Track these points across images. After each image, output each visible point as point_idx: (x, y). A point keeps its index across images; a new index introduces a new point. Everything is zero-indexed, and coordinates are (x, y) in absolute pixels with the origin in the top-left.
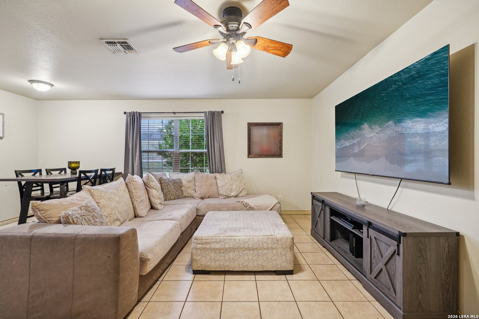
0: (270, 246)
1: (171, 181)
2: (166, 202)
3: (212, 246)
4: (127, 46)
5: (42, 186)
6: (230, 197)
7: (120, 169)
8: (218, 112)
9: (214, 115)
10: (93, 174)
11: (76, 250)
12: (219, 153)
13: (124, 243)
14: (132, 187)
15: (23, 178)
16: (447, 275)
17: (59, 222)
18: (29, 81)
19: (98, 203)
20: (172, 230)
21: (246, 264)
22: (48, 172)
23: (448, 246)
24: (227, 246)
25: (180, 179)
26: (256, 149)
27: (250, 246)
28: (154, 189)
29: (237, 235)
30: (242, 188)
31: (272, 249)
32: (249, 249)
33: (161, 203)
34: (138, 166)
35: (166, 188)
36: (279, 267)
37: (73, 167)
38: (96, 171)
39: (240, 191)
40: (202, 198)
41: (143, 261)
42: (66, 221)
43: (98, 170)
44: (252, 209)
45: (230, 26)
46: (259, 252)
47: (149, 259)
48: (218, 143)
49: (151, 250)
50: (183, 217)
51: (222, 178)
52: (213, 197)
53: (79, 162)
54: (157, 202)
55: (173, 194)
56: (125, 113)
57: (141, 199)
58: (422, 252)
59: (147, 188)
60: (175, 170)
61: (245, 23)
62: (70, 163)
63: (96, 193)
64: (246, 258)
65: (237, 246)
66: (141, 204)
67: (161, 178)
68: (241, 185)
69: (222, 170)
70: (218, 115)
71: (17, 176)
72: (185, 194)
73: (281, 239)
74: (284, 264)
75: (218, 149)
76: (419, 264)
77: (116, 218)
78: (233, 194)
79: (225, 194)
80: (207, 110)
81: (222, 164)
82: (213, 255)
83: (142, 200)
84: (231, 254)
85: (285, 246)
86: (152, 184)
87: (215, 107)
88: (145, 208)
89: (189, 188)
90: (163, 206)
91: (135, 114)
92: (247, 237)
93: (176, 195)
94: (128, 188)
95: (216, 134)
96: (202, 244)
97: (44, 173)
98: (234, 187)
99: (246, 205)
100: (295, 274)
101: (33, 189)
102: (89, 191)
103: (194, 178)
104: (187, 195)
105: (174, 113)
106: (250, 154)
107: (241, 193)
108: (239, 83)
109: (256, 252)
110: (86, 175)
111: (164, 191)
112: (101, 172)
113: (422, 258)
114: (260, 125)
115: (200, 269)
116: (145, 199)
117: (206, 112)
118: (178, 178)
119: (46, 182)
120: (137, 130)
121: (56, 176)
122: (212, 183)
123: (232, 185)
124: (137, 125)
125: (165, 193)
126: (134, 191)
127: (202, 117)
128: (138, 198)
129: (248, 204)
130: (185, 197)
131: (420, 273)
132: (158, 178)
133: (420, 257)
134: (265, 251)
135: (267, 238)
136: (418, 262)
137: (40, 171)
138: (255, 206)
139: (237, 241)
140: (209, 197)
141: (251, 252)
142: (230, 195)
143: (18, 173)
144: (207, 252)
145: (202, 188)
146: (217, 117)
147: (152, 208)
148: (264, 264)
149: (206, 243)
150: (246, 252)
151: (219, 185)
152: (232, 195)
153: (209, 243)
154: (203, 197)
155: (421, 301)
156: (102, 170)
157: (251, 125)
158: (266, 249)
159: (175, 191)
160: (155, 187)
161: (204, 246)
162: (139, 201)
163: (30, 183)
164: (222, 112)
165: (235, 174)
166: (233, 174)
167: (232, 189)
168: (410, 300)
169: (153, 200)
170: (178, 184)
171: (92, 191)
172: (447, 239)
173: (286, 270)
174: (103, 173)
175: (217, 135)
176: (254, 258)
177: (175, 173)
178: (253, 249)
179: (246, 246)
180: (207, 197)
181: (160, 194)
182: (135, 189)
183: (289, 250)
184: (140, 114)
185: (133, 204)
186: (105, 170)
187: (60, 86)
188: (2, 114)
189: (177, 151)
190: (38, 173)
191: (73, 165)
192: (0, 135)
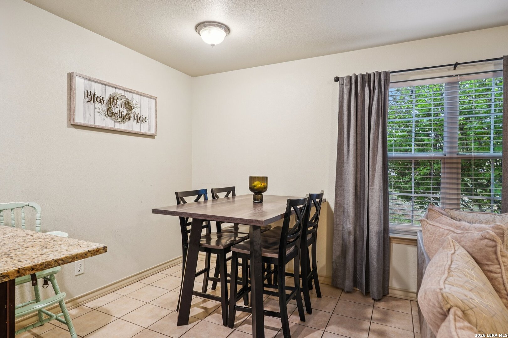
22: (215, 194)
37: (259, 187)
53: (267, 178)
56: (337, 79)
62: (252, 179)
71: (179, 204)
137: (205, 192)
143: (180, 198)
156: (310, 197)
188: (155, 98)
189: (455, 156)
190: (203, 196)
191: (258, 184)
192: (152, 132)
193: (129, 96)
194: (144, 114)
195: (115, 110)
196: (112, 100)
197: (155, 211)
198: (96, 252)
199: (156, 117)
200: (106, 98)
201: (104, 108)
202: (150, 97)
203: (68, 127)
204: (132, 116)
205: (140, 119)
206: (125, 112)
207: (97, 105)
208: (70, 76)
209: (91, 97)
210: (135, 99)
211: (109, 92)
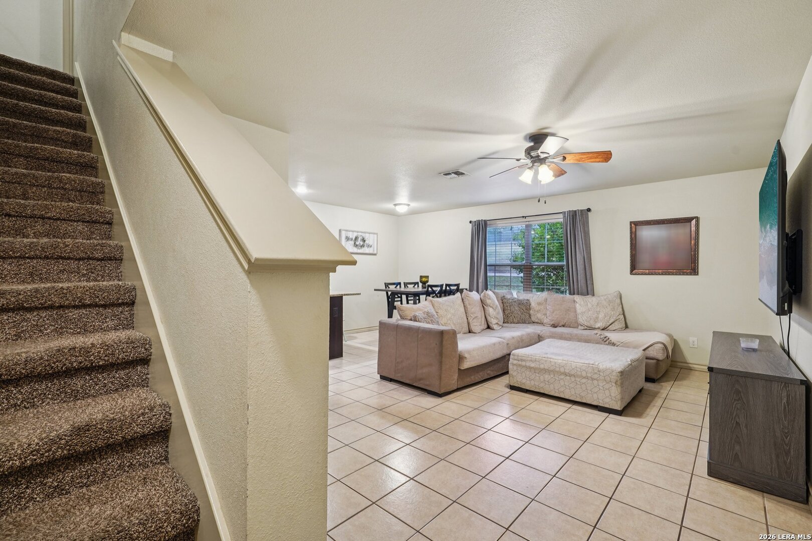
0: (589, 375)
1: (515, 302)
2: (506, 325)
3: (528, 364)
4: (458, 173)
5: (401, 297)
6: (594, 329)
7: (465, 284)
8: (582, 211)
9: (576, 215)
10: (439, 289)
11: (419, 336)
12: (583, 266)
13: (446, 337)
14: (467, 303)
15: (390, 289)
16: (786, 433)
17: (411, 320)
18: (394, 205)
19: (437, 313)
20: (494, 344)
21: (562, 389)
22: (406, 284)
23: (788, 396)
24: (542, 366)
25: (528, 300)
26: (644, 259)
27: (567, 371)
28: (491, 307)
29: (554, 357)
30: (615, 318)
31: (593, 379)
32: (565, 374)
33: (497, 324)
34: (482, 282)
35: (509, 308)
36: (600, 401)
37: (424, 280)
38: (442, 286)
39: (611, 322)
40: (554, 326)
41: (461, 358)
42: (415, 319)
43: (443, 285)
44: (614, 344)
45: (532, 154)
46: (576, 379)
47: (466, 357)
48: (581, 253)
49: (469, 352)
50: (513, 338)
51: (582, 303)
52: (570, 327)
53: (428, 276)
54: (493, 322)
55: (517, 317)
56: (471, 222)
57: (476, 315)
58: (741, 395)
59: (484, 305)
60: (525, 289)
61: (541, 153)
62: (421, 277)
63: (436, 305)
64: (562, 383)
65: (552, 368)
66: (475, 320)
67: (504, 297)
68: (614, 314)
69: (588, 290)
70: (582, 215)
71: (386, 288)
72: (533, 319)
73: (604, 371)
74: (607, 400)
75: (582, 262)
76: (736, 409)
78: (598, 325)
79: (586, 325)
80: (566, 210)
81: (588, 283)
82: (528, 373)
83: (476, 317)
84: (546, 376)
85: (609, 379)
86: (488, 302)
87: (577, 204)
88: (480, 325)
89: (538, 311)
90: (501, 327)
91: (481, 223)
92: (564, 362)
93: (520, 319)
94: (463, 303)
95: (578, 240)
96: (518, 360)
97: (403, 286)
98: (601, 316)
99: (605, 339)
100: (623, 416)
101: (396, 299)
102: (431, 301)
103: (546, 300)
104: (536, 321)
105: (523, 217)
106: (634, 268)
107: (613, 325)
108: (545, 203)
109: (573, 379)
110: (432, 289)
111: (506, 312)
112: (446, 288)
113: (740, 402)
114: (652, 223)
115: (516, 385)
116: (480, 316)
117: (565, 212)
118: (526, 298)
119: (404, 294)
120: (482, 240)
121: (411, 288)
122: (569, 307)
123: (598, 312)
124: (482, 235)
125: (506, 314)
126: (468, 306)
127: (560, 219)
128: (472, 313)
129: (607, 338)
130: (534, 323)
131: (738, 420)
132: (500, 296)
133: (738, 401)
134: (584, 381)
135: (586, 366)
136: (734, 406)
137: (400, 284)
138: (619, 342)
139: (552, 364)
140: (563, 326)
141: (568, 378)
142: (593, 327)
143: (387, 285)
144: (523, 370)
145: (555, 313)
146: (580, 218)
147: (489, 327)
148: (582, 394)
149: (522, 360)
150: (562, 377)
151: (579, 311)
152: (597, 327)
153: (524, 360)
154: (556, 325)
155: (739, 454)
156: (447, 285)
157: (635, 225)
158: (584, 378)
159: (519, 313)
160: (491, 305)
161: (520, 363)
162: (473, 317)
163: (394, 294)
164: (589, 210)
165: (605, 298)
166: (602, 298)
167: (597, 318)
168: (720, 447)
169: (489, 318)
170: (525, 306)
171: (433, 302)
172: (785, 386)
173: (611, 407)
174: (448, 288)
175: (580, 242)
176: (571, 385)
177: (525, 292)
178: (570, 375)
179: (562, 370)
180: (560, 325)
181: (498, 313)
182: (470, 304)
183: (614, 384)
184: (485, 221)
185: (467, 319)
186: (449, 285)
187: (414, 205)
188: (377, 234)
189: (529, 264)
190: (399, 286)
191: (424, 279)
192: (375, 252)
193: (364, 235)
194: (371, 243)
195: (357, 243)
196: (356, 238)
197: (375, 290)
198: (358, 294)
199: (377, 244)
200: (354, 239)
201: (353, 243)
202: (374, 234)
204: (365, 245)
205: (369, 246)
206: (362, 243)
207: (350, 242)
208: (340, 231)
209: (348, 239)
210: (366, 236)
211: (355, 234)
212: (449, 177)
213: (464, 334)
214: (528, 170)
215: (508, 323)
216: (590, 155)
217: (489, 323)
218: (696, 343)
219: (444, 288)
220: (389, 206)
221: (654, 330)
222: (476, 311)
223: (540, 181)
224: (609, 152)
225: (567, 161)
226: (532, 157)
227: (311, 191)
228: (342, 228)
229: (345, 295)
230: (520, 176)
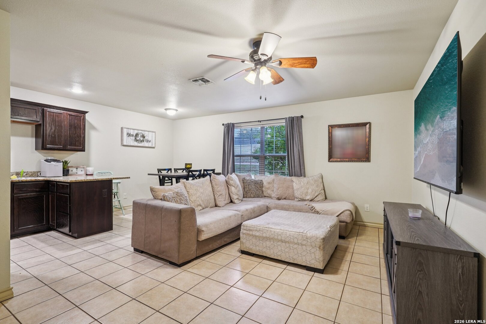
0: (300, 242)
1: (252, 182)
2: (245, 199)
3: (254, 233)
4: (205, 81)
5: (172, 180)
6: (305, 200)
7: (219, 170)
8: (297, 117)
9: (293, 120)
10: (198, 173)
11: (162, 215)
12: (298, 156)
13: (184, 215)
14: (214, 183)
15: (162, 174)
16: (461, 301)
17: (161, 199)
18: (165, 109)
19: (189, 192)
20: (230, 217)
21: (279, 253)
22: (176, 170)
23: (463, 267)
24: (264, 235)
25: (261, 180)
26: (337, 152)
27: (283, 239)
28: (233, 186)
29: (274, 227)
30: (318, 192)
31: (302, 245)
32: (282, 241)
33: (238, 199)
34: (231, 168)
35: (247, 187)
36: (308, 263)
37: (188, 168)
38: (200, 171)
39: (316, 195)
40: (279, 199)
41: (199, 232)
42: (164, 199)
43: (201, 170)
44: (318, 213)
45: (254, 57)
46: (290, 245)
47: (203, 231)
48: (297, 147)
49: (206, 225)
50: (247, 210)
51: (298, 182)
52: (289, 199)
53: (191, 164)
54: (234, 197)
55: (253, 193)
56: (223, 125)
57: (221, 193)
58: (423, 266)
59: (228, 185)
60: (260, 173)
61: (261, 54)
62: (186, 164)
63: (188, 186)
64: (280, 248)
65: (272, 237)
66: (220, 197)
67: (244, 178)
68: (318, 189)
69: (301, 173)
70: (298, 120)
71: (159, 172)
72: (265, 194)
73: (311, 238)
74: (313, 262)
75: (297, 153)
76: (419, 279)
77: (199, 204)
78: (308, 197)
79: (299, 197)
80: (287, 116)
81: (302, 168)
82: (254, 240)
83: (221, 194)
84: (268, 243)
85: (314, 244)
86: (231, 182)
87: (294, 112)
88: (224, 201)
89: (268, 188)
90: (241, 201)
91: (230, 125)
92: (281, 231)
93: (256, 194)
94: (211, 184)
95: (295, 138)
96: (247, 230)
97: (173, 171)
98: (310, 191)
99: (312, 209)
100: (324, 274)
101: (166, 182)
102: (184, 183)
103: (274, 180)
104: (267, 195)
105: (259, 121)
106: (331, 157)
107: (317, 197)
108: (266, 100)
109: (287, 245)
111: (245, 189)
112: (204, 172)
113: (422, 272)
115: (246, 250)
116: (224, 194)
117: (286, 118)
118: (260, 179)
119: (174, 177)
121: (180, 173)
122: (289, 185)
123: (308, 189)
124: (231, 134)
125: (246, 191)
126: (215, 186)
127: (283, 123)
128: (218, 192)
129: (313, 207)
130: (265, 197)
131: (420, 289)
132: (241, 178)
133: (420, 271)
134: (296, 246)
135: (297, 234)
136: (417, 276)
137: (171, 169)
138: (321, 210)
139: (272, 233)
140: (285, 199)
141: (284, 244)
142: (305, 199)
144: (251, 238)
145: (279, 189)
146: (296, 122)
147: (231, 202)
148: (294, 257)
149: (250, 230)
150: (279, 243)
151: (295, 188)
152: (307, 199)
153: (251, 230)
154: (280, 198)
155: (422, 320)
156: (204, 170)
157: (331, 127)
158: (296, 244)
159: (255, 190)
160: (233, 185)
161: (248, 232)
162: (219, 194)
163: (164, 177)
164: (302, 117)
165: (312, 178)
166: (310, 178)
167: (307, 192)
168: (405, 314)
169: (231, 195)
170: (259, 185)
171: (186, 183)
172: (460, 258)
173: (316, 267)
174: (205, 172)
175: (296, 139)
176: (286, 250)
177: (260, 175)
178: (285, 242)
179: (279, 238)
180: (283, 198)
181: (239, 191)
182: (216, 185)
183: (318, 249)
184: (233, 124)
185: (214, 196)
186: (206, 170)
188: (155, 132)
189: (263, 155)
190: (170, 171)
191: (188, 166)
192: (154, 146)
193: (143, 133)
194: (150, 139)
195: (138, 139)
196: (137, 135)
197: (149, 174)
198: (128, 178)
199: (155, 140)
200: (134, 135)
201: (134, 138)
202: (153, 132)
203: (121, 146)
204: (145, 140)
205: (148, 141)
206: (142, 139)
207: (131, 137)
208: (122, 128)
209: (129, 135)
210: (146, 134)
211: (136, 132)
212: (197, 83)
213: (211, 208)
214: (252, 71)
215: (247, 197)
216: (301, 61)
217: (231, 198)
218: (369, 208)
219: (202, 172)
220: (161, 110)
221: (343, 200)
222: (222, 190)
223: (262, 81)
224: (315, 58)
225: (283, 66)
226: (255, 61)
227: (86, 93)
228: (124, 126)
229: (114, 179)
230: (246, 77)
